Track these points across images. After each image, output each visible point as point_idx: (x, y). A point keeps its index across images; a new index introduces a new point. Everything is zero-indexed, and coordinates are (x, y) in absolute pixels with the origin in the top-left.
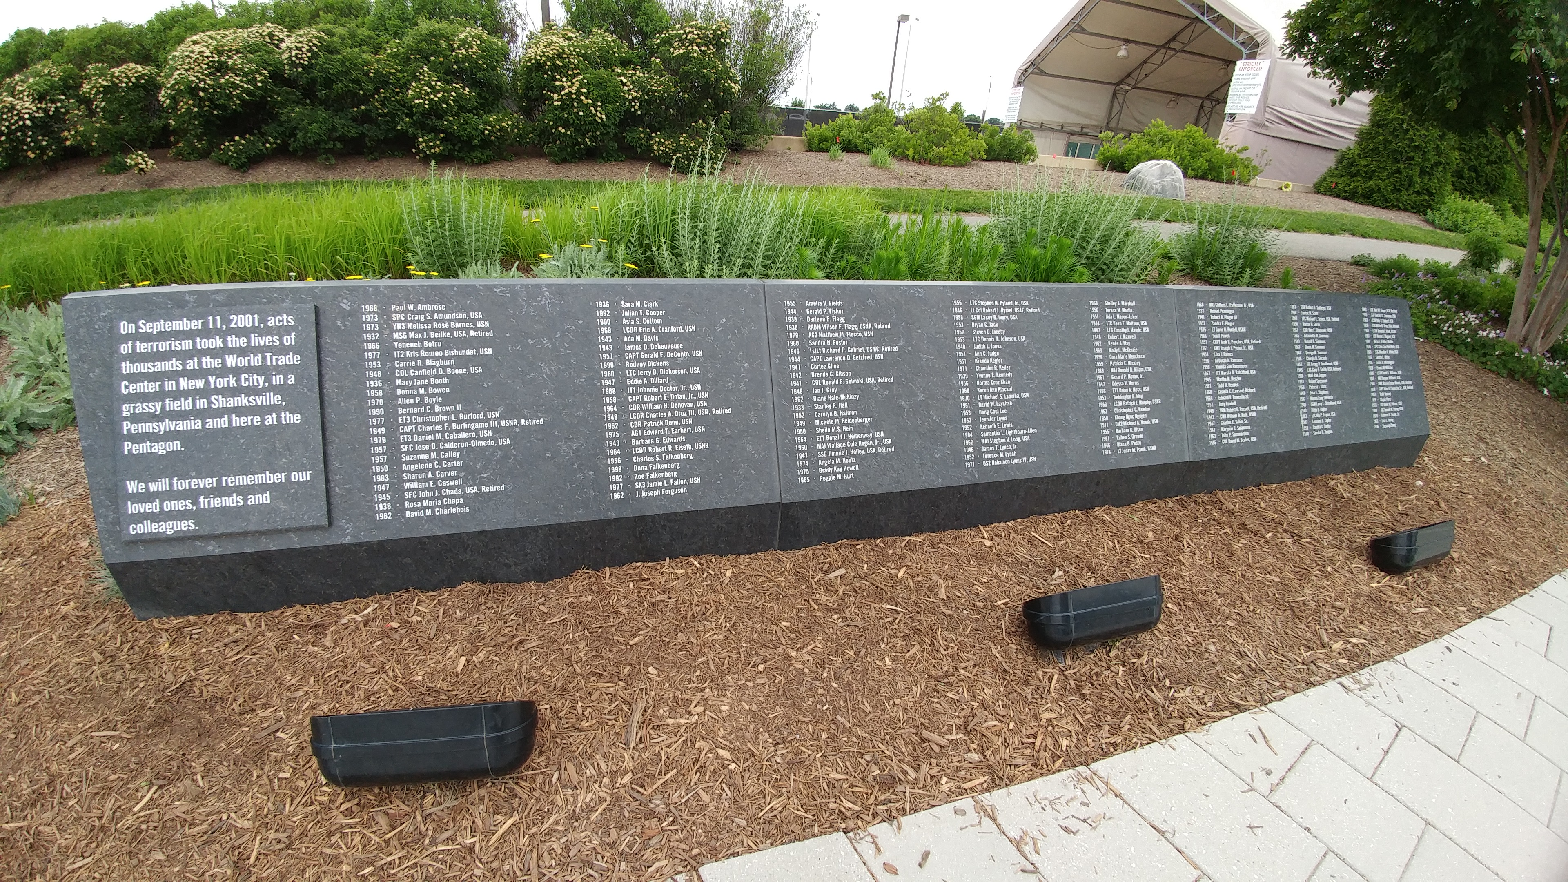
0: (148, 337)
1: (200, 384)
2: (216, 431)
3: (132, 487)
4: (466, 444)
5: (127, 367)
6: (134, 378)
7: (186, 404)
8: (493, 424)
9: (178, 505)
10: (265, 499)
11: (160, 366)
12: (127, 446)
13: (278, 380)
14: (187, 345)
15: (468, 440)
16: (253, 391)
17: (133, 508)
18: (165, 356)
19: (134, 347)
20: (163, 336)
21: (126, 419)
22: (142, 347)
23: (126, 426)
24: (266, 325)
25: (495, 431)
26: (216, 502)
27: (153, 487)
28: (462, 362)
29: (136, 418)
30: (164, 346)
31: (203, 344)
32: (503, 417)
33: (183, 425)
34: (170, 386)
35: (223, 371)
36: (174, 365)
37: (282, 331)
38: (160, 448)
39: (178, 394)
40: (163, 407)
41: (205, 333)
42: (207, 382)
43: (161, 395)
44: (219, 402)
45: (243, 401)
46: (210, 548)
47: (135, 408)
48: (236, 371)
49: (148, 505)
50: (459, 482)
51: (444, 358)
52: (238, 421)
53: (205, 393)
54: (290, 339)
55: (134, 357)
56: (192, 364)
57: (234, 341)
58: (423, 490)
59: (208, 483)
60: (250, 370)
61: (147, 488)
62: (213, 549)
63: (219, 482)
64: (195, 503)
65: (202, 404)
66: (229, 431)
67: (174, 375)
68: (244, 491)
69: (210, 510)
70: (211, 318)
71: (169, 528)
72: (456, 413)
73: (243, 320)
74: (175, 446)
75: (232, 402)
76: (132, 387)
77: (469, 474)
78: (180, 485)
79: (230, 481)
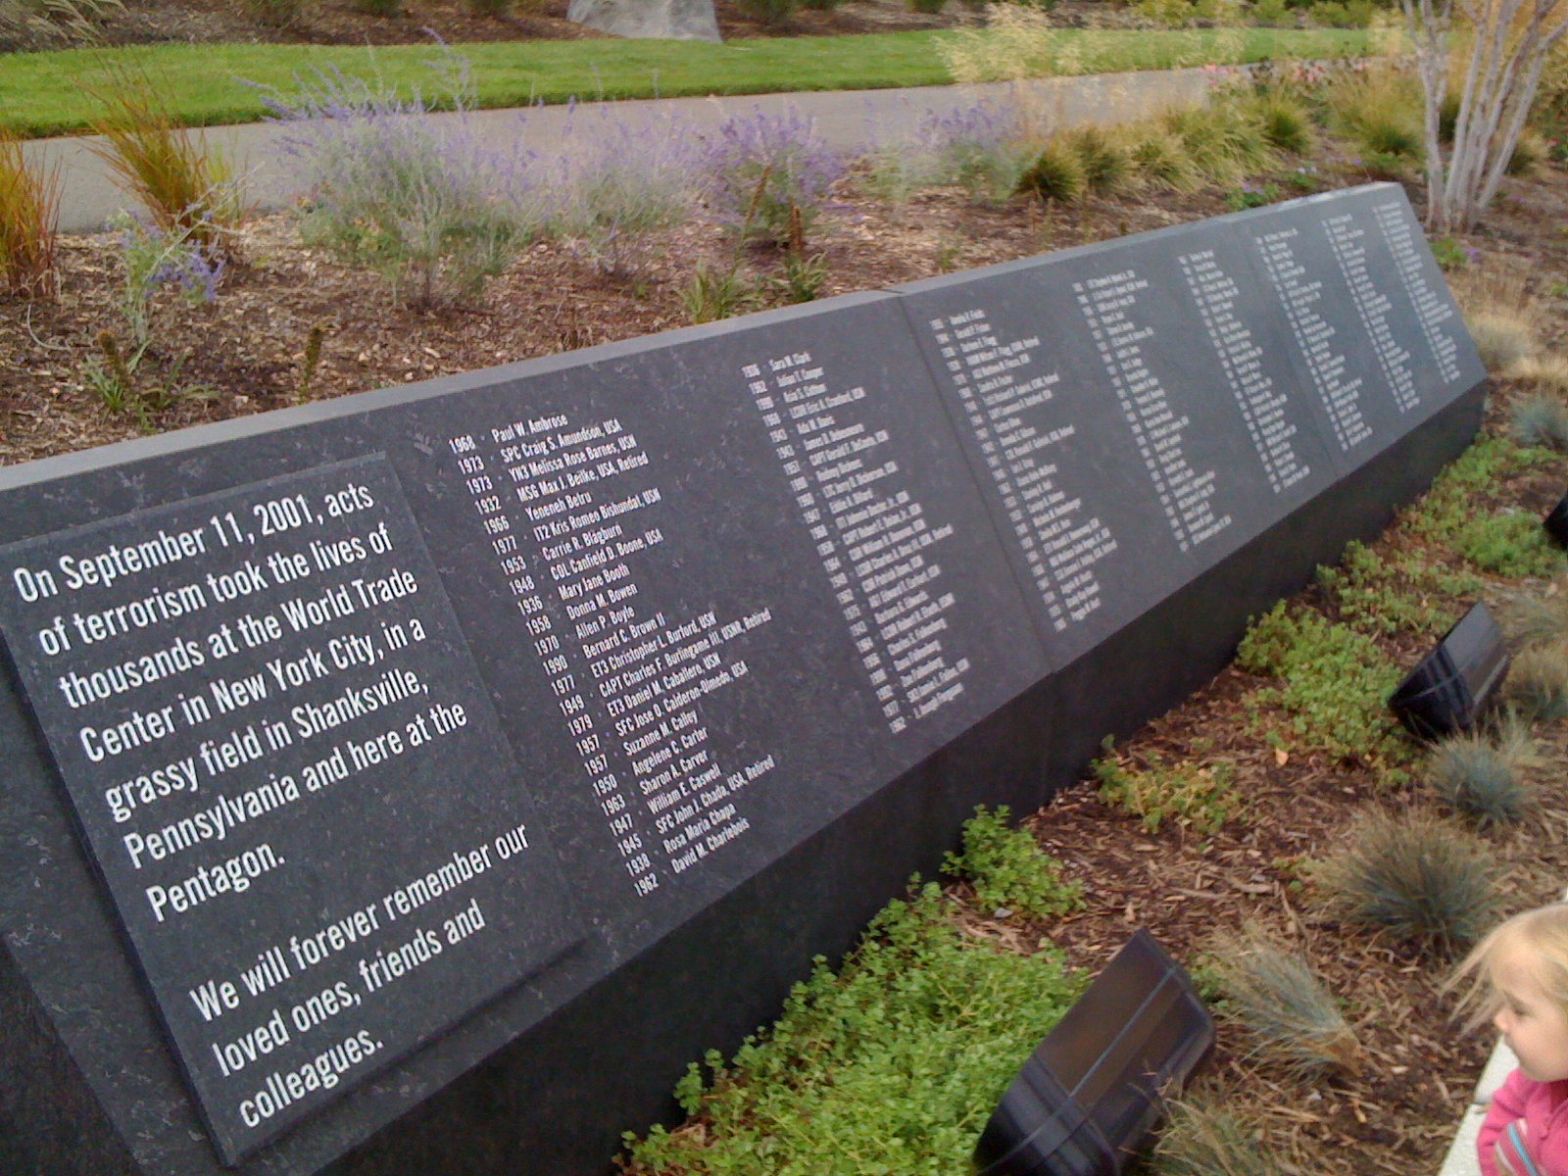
0: (95, 599)
1: (257, 688)
2: (333, 792)
3: (209, 1002)
4: (695, 693)
5: (78, 690)
6: (108, 712)
7: (245, 748)
8: (715, 639)
9: (327, 1003)
10: (471, 921)
11: (153, 668)
12: (157, 898)
13: (395, 636)
14: (191, 597)
15: (695, 682)
16: (363, 676)
17: (231, 1058)
18: (157, 638)
19: (72, 633)
20: (130, 588)
21: (126, 828)
22: (93, 627)
23: (134, 845)
24: (326, 516)
25: (721, 650)
26: (395, 964)
27: (255, 983)
28: (632, 525)
29: (148, 819)
30: (143, 613)
31: (228, 587)
32: (722, 621)
33: (257, 803)
34: (195, 709)
35: (292, 645)
36: (183, 655)
37: (357, 525)
38: (234, 877)
39: (224, 726)
40: (200, 768)
41: (223, 559)
42: (270, 680)
43: (182, 743)
44: (315, 720)
45: (353, 704)
47: (136, 792)
48: (316, 638)
49: (261, 1035)
50: (714, 773)
51: (606, 523)
52: (368, 754)
53: (278, 704)
54: (381, 539)
55: (85, 658)
56: (221, 645)
57: (289, 567)
58: (677, 806)
59: (361, 924)
60: (340, 627)
61: (242, 991)
63: (381, 913)
64: (356, 985)
65: (278, 735)
66: (357, 784)
67: (196, 681)
68: (433, 915)
69: (391, 987)
70: (215, 521)
71: (323, 1074)
72: (660, 631)
73: (283, 514)
74: (263, 858)
75: (333, 715)
76: (109, 737)
77: (726, 752)
78: (310, 952)
79: (400, 902)
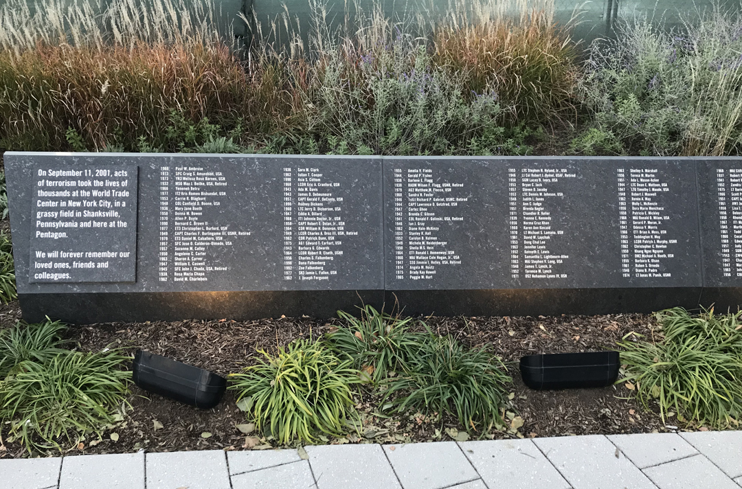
0: (53, 179)
1: (79, 204)
2: (86, 229)
3: (39, 254)
4: (208, 244)
5: (41, 193)
6: (44, 199)
7: (71, 214)
8: (224, 233)
9: (63, 265)
10: (106, 265)
11: (58, 194)
12: (38, 233)
13: (117, 204)
14: (73, 183)
15: (210, 241)
16: (105, 209)
17: (38, 265)
18: (62, 189)
19: (45, 184)
20: (61, 178)
21: (38, 220)
22: (50, 183)
23: (38, 223)
24: (113, 176)
25: (224, 237)
26: (81, 265)
27: (50, 255)
28: (210, 199)
29: (44, 220)
30: (61, 184)
31: (81, 184)
32: (229, 230)
33: (67, 225)
34: (63, 204)
35: (91, 199)
36: (66, 194)
37: (121, 179)
38: (55, 236)
39: (67, 209)
40: (59, 215)
41: (83, 178)
42: (82, 203)
43: (58, 209)
44: (87, 214)
45: (99, 214)
46: (75, 289)
47: (43, 214)
48: (97, 199)
49: (46, 264)
50: (203, 264)
51: (201, 196)
52: (97, 225)
53: (81, 209)
54: (125, 184)
55: (45, 188)
56: (75, 194)
57: (97, 183)
58: (184, 267)
59: (78, 255)
60: (104, 198)
61: (47, 255)
62: (76, 290)
63: (84, 255)
64: (71, 264)
65: (79, 214)
66: (92, 229)
67: (66, 199)
68: (96, 260)
69: (78, 269)
70: (86, 171)
71: (55, 277)
72: (205, 226)
73: (103, 173)
74: (63, 235)
75: (93, 214)
76: (43, 203)
77: (209, 259)
78: (64, 255)
79: (90, 255)
